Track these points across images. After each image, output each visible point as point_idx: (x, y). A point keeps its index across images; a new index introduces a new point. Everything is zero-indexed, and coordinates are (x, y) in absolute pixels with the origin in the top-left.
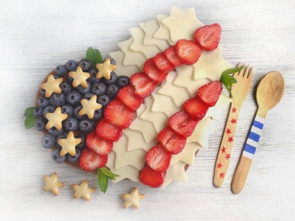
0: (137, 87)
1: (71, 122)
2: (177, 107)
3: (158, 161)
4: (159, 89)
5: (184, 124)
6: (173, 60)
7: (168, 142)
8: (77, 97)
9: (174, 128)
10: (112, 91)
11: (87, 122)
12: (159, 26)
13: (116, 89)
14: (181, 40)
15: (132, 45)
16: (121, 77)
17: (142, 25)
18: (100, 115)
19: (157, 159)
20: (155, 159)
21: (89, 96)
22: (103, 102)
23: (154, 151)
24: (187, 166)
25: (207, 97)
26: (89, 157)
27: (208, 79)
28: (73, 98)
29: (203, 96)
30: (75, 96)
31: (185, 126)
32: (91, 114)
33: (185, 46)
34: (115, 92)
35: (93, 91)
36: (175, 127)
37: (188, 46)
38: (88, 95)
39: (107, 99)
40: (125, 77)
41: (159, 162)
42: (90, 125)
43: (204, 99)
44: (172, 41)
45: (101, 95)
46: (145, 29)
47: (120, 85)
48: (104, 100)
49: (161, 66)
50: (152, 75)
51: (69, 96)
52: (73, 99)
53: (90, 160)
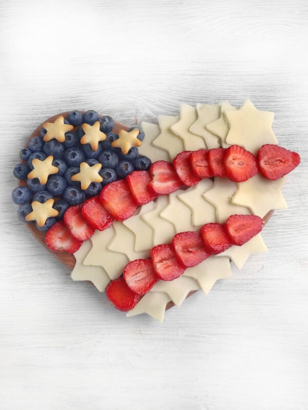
0: (156, 178)
1: (59, 182)
2: (194, 226)
3: (139, 279)
4: (181, 193)
5: (191, 250)
6: (215, 166)
7: (161, 261)
8: (78, 156)
9: (176, 247)
10: (124, 169)
11: (77, 191)
12: (219, 117)
13: (130, 168)
14: (237, 146)
15: (174, 125)
16: (143, 157)
17: (199, 106)
18: (95, 190)
19: (138, 275)
20: (136, 274)
21: (94, 163)
22: (106, 177)
23: (140, 264)
24: (171, 304)
25: (236, 230)
26: (60, 234)
27: (249, 209)
28: (74, 155)
29: (232, 227)
30: (78, 154)
31: (191, 252)
32: (86, 184)
33: (238, 156)
34: (126, 172)
35: (100, 158)
36: (178, 248)
37: (243, 157)
38: (93, 161)
39: (113, 175)
40: (148, 159)
41: (139, 281)
42: (79, 196)
43: (232, 231)
44: (225, 142)
45: (108, 167)
46: (200, 113)
47: (137, 166)
48: (109, 175)
49: (197, 166)
50: (181, 172)
51: (69, 151)
52: (74, 157)
53: (59, 238)
